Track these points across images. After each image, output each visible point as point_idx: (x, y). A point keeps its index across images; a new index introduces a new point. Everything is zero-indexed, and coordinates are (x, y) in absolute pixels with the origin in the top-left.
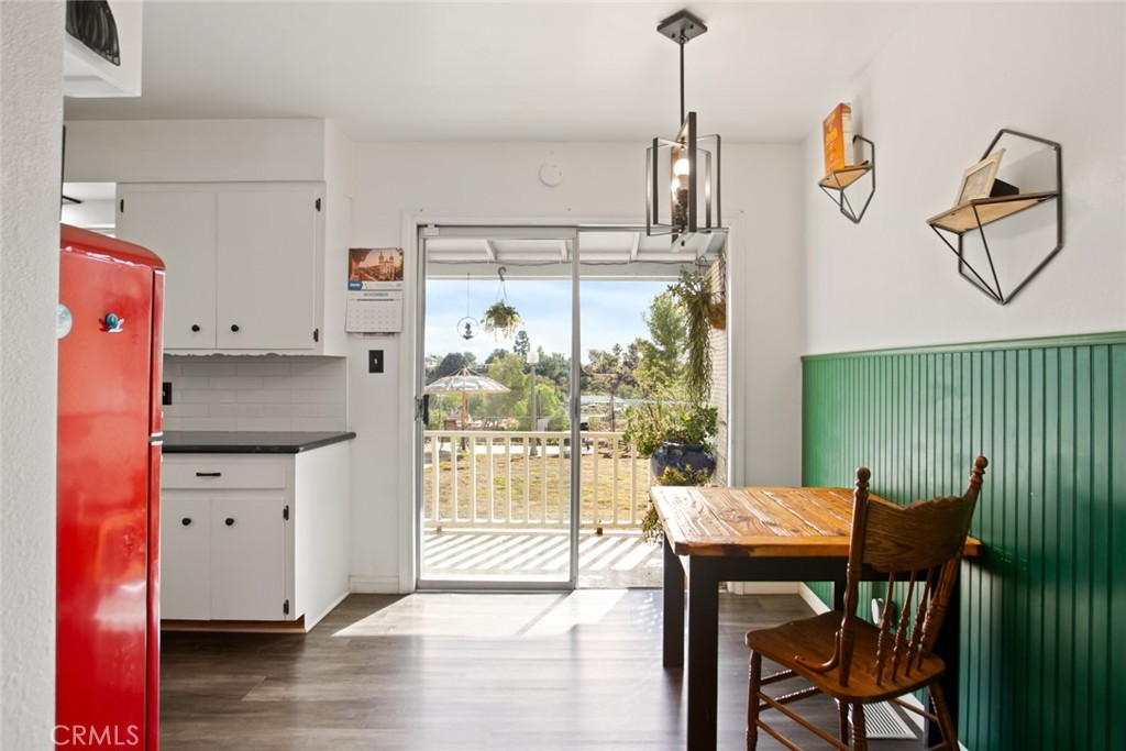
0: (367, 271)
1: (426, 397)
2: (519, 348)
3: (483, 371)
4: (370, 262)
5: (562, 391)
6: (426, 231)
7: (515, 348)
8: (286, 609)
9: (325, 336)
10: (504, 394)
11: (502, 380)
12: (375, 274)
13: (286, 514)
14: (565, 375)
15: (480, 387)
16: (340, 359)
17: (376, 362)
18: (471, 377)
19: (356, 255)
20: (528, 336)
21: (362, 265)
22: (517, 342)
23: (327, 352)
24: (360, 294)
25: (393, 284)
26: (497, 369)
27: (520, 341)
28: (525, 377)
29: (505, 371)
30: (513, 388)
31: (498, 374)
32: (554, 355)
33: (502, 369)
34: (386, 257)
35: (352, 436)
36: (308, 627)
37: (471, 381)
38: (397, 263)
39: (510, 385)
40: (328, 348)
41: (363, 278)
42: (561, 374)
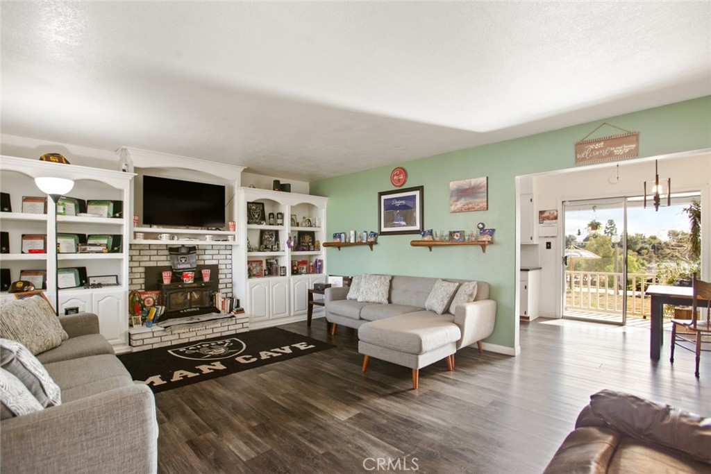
0: (545, 217)
1: (566, 257)
2: (608, 231)
3: (583, 246)
4: (546, 214)
5: (643, 259)
6: (565, 203)
7: (605, 231)
8: (525, 313)
9: (534, 239)
10: (597, 260)
11: (596, 251)
12: (548, 218)
13: (526, 287)
14: (646, 249)
15: (581, 255)
16: (536, 245)
17: (549, 246)
18: (575, 250)
19: (541, 213)
20: (615, 223)
21: (544, 215)
22: (606, 228)
23: (535, 243)
24: (543, 225)
25: (554, 221)
26: (592, 245)
27: (609, 227)
28: (613, 250)
29: (598, 247)
30: (603, 257)
31: (593, 248)
32: (637, 235)
33: (595, 245)
34: (552, 213)
35: (541, 268)
36: (531, 320)
37: (576, 252)
38: (555, 214)
39: (601, 255)
40: (535, 242)
41: (544, 220)
42: (642, 248)
